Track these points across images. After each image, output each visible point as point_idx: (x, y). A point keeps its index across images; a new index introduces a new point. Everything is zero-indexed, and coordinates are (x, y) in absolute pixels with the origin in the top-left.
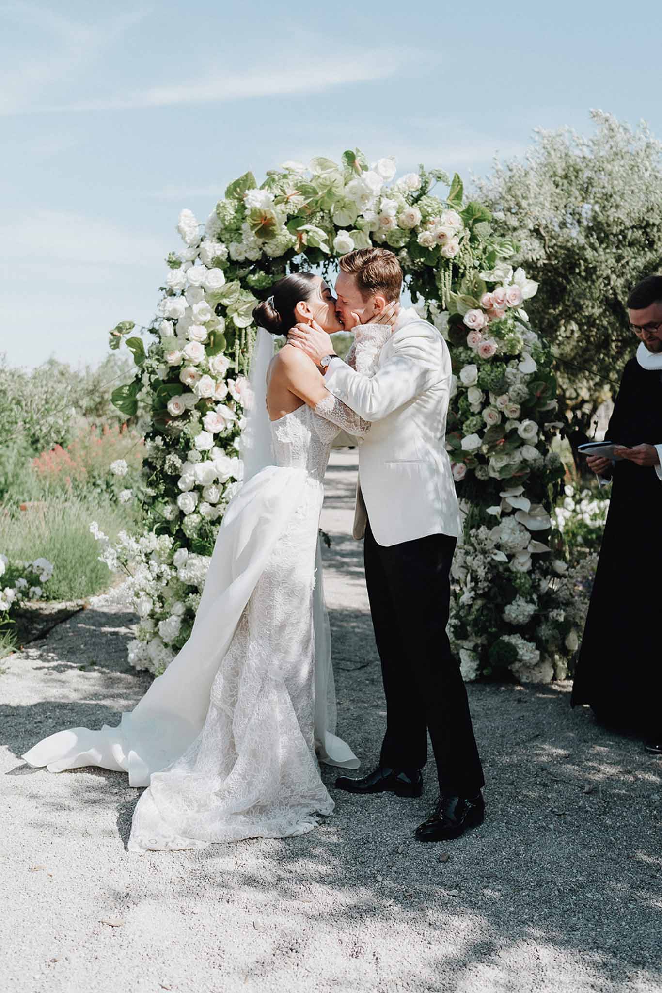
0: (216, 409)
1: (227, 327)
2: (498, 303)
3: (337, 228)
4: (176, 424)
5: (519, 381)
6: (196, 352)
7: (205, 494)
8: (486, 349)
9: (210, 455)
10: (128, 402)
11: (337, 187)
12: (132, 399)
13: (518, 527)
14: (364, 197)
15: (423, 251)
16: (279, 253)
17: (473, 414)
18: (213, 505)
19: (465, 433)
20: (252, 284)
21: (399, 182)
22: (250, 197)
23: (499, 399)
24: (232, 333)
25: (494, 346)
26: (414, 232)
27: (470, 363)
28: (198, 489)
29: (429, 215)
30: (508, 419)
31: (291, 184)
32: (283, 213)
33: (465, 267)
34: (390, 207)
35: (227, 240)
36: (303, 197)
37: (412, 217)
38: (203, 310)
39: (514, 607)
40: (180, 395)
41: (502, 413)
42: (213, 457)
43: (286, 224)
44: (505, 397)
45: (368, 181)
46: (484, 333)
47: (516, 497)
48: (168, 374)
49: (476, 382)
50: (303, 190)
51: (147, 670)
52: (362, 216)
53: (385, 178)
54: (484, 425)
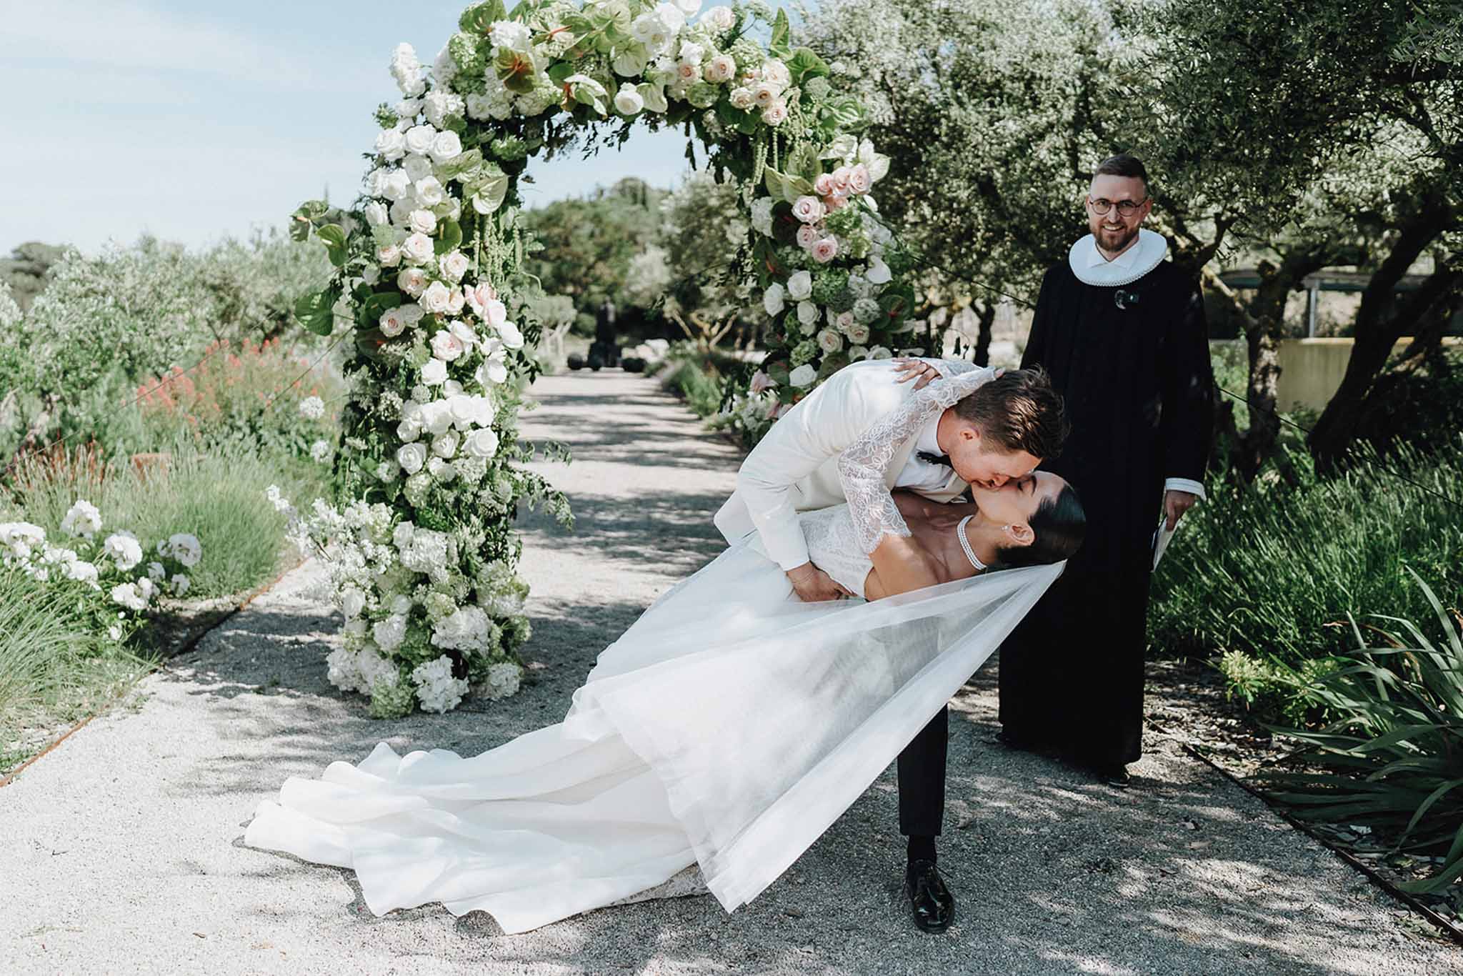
0: (449, 327)
1: (463, 213)
2: (839, 188)
3: (619, 80)
4: (392, 348)
5: (866, 294)
6: (421, 247)
7: (436, 445)
8: (823, 251)
9: (441, 391)
10: (319, 316)
11: (621, 23)
12: (326, 312)
14: (657, 38)
15: (738, 114)
16: (537, 110)
17: (804, 338)
18: (447, 461)
19: (795, 364)
20: (499, 153)
21: (704, 17)
22: (497, 31)
23: (841, 318)
24: (471, 221)
25: (834, 246)
26: (724, 88)
27: (801, 268)
28: (426, 438)
29: (746, 65)
30: (853, 344)
31: (555, 15)
32: (545, 55)
33: (794, 137)
34: (693, 52)
35: (463, 89)
36: (572, 35)
37: (723, 67)
38: (431, 189)
40: (397, 307)
41: (844, 337)
42: (445, 393)
43: (547, 70)
44: (848, 315)
45: (664, 18)
46: (820, 228)
48: (380, 278)
49: (809, 296)
50: (572, 25)
51: (355, 691)
52: (653, 63)
53: (687, 13)
54: (820, 352)
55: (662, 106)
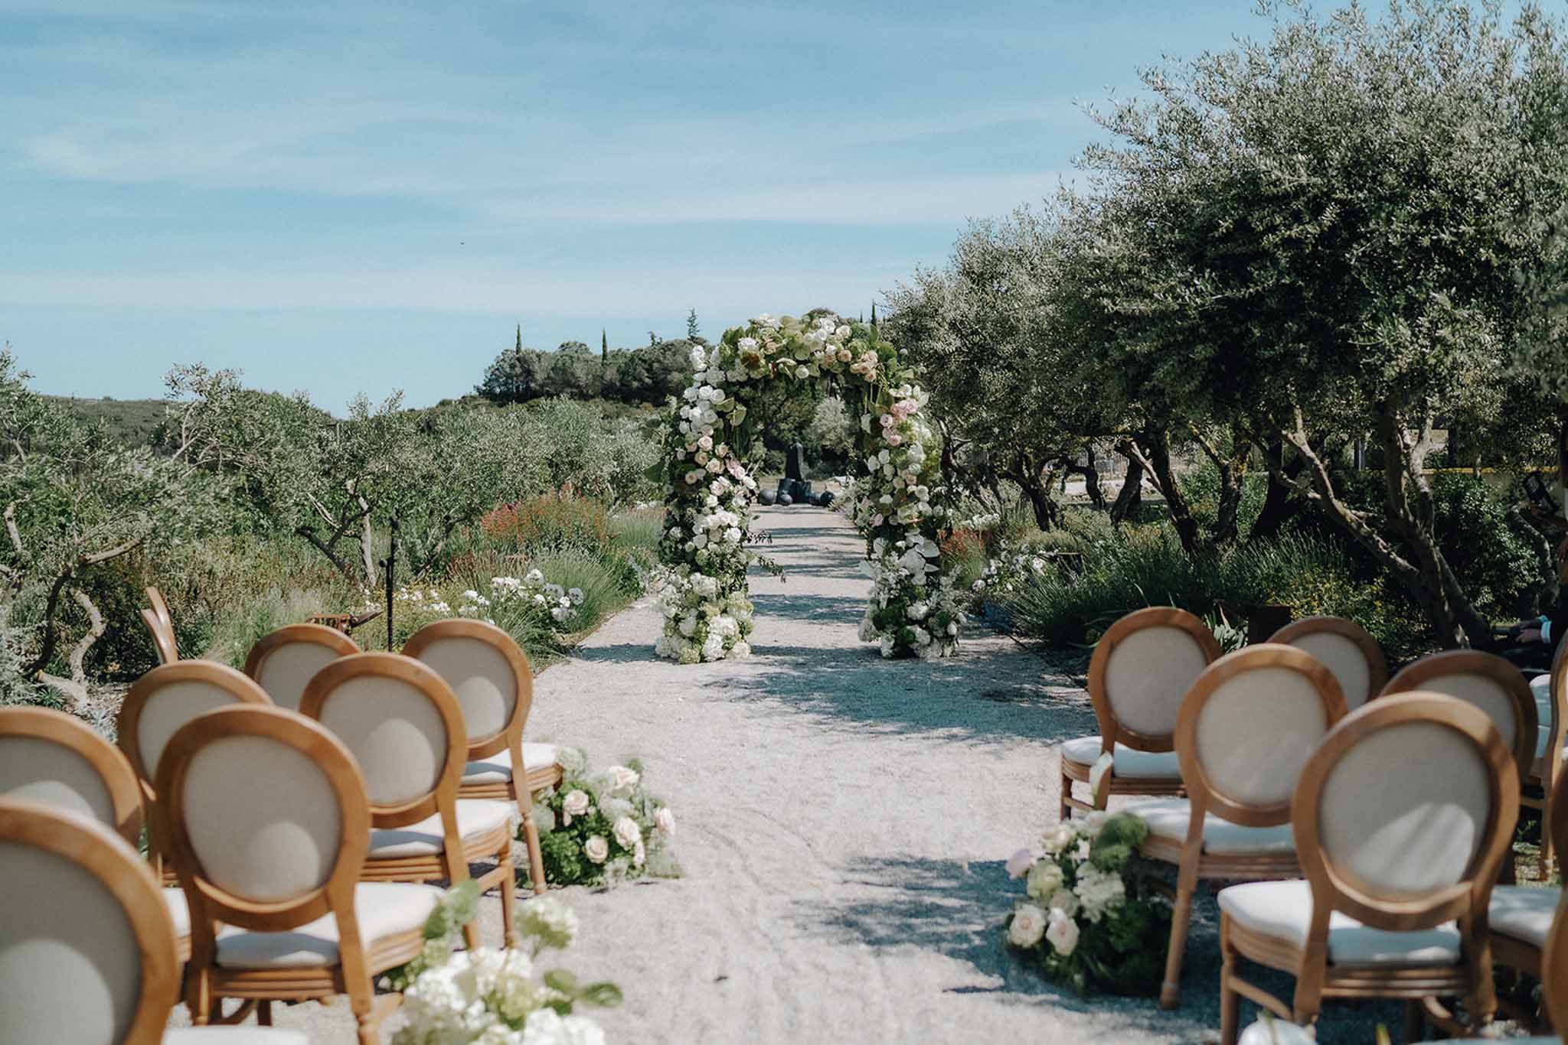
0: (718, 479)
1: (726, 426)
2: (902, 410)
3: (798, 362)
4: (691, 490)
6: (706, 442)
7: (711, 536)
8: (894, 440)
9: (715, 510)
11: (798, 338)
13: (917, 555)
14: (815, 344)
16: (759, 377)
17: (888, 482)
18: (716, 543)
19: (882, 495)
20: (742, 397)
21: (837, 333)
22: (741, 343)
24: (729, 430)
25: (901, 438)
26: (847, 364)
27: (886, 448)
28: (707, 532)
29: (857, 354)
30: (909, 485)
31: (768, 334)
32: (763, 353)
34: (832, 350)
35: (725, 369)
36: (776, 343)
37: (846, 355)
38: (710, 416)
39: (914, 608)
40: (694, 471)
41: (905, 481)
42: (717, 511)
43: (764, 359)
44: (907, 471)
45: (818, 335)
46: (893, 430)
47: (915, 535)
48: (686, 457)
49: (889, 462)
50: (776, 339)
51: (669, 657)
52: (814, 355)
54: (895, 489)
55: (818, 373)
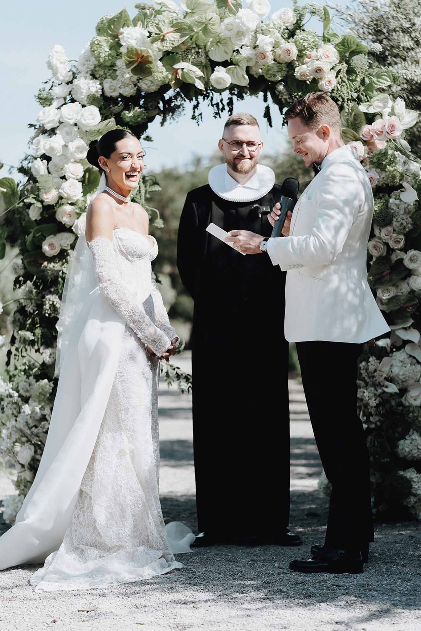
2: (378, 134)
3: (213, 64)
4: (51, 265)
5: (402, 212)
6: (73, 190)
11: (213, 25)
13: (408, 361)
14: (240, 34)
15: (301, 84)
16: (154, 88)
20: (128, 120)
21: (274, 16)
22: (125, 35)
23: (384, 231)
25: (376, 177)
26: (291, 66)
29: (305, 49)
30: (393, 250)
31: (167, 21)
32: (160, 50)
33: (343, 99)
34: (265, 42)
35: (101, 76)
36: (178, 35)
37: (288, 51)
38: (79, 148)
39: (408, 442)
40: (55, 235)
41: (386, 244)
43: (161, 60)
44: (390, 228)
45: (244, 19)
47: (405, 329)
48: (42, 214)
50: (179, 28)
52: (238, 51)
53: (260, 15)
55: (245, 81)
